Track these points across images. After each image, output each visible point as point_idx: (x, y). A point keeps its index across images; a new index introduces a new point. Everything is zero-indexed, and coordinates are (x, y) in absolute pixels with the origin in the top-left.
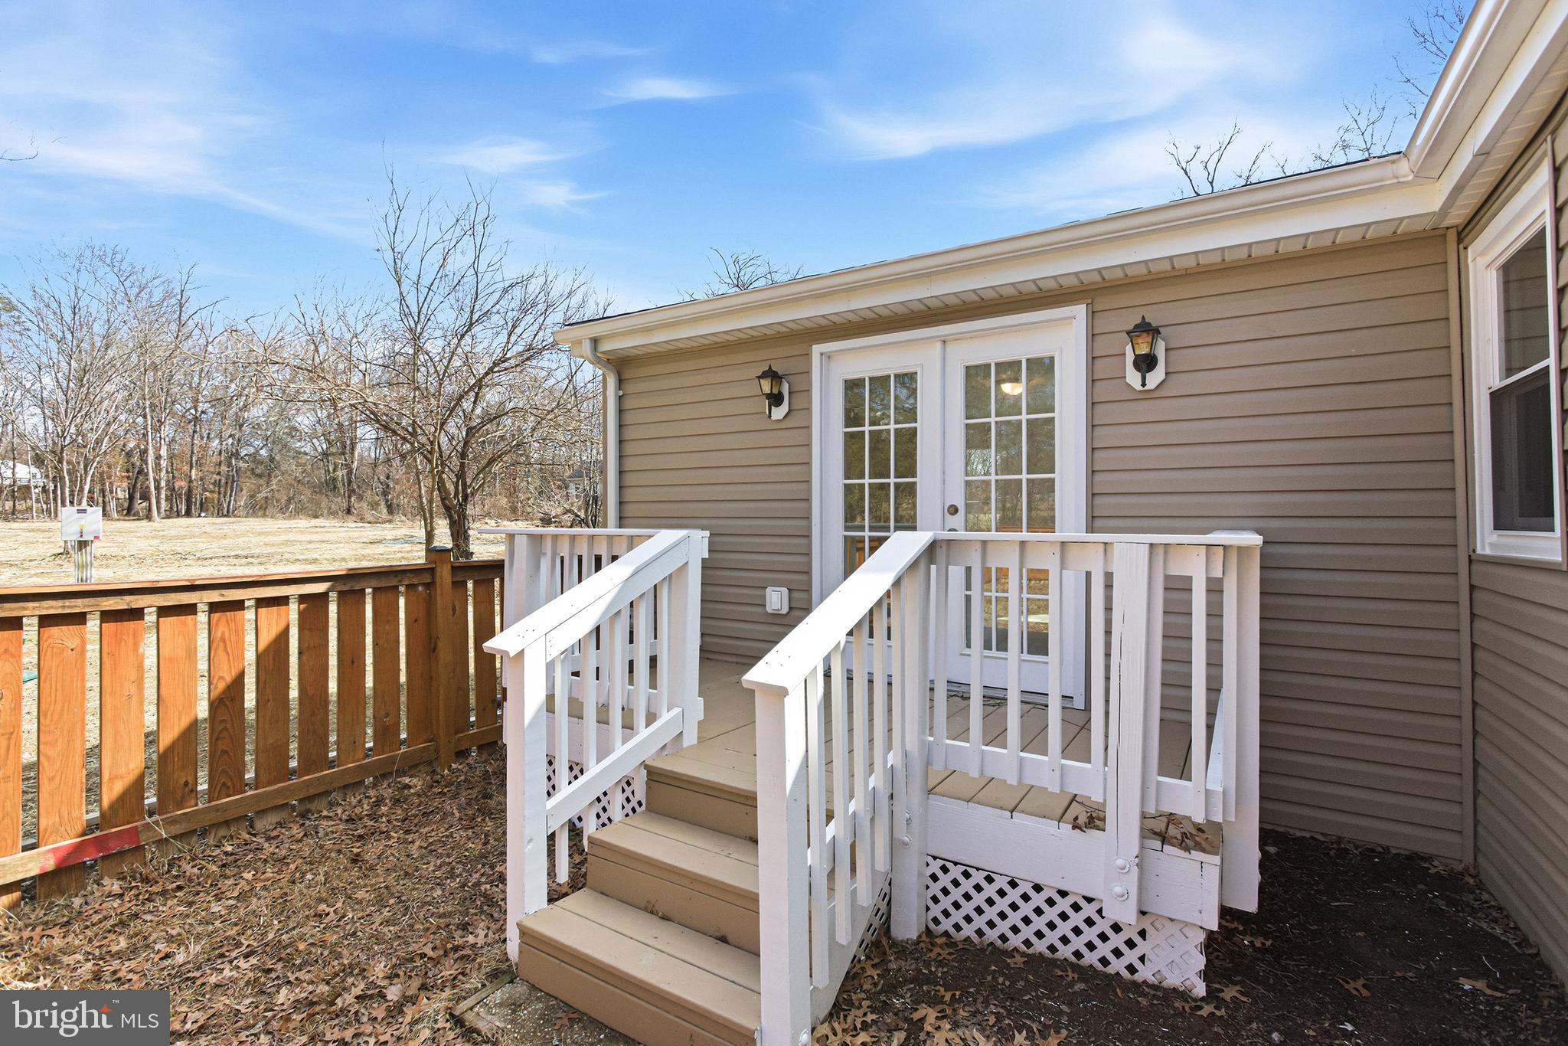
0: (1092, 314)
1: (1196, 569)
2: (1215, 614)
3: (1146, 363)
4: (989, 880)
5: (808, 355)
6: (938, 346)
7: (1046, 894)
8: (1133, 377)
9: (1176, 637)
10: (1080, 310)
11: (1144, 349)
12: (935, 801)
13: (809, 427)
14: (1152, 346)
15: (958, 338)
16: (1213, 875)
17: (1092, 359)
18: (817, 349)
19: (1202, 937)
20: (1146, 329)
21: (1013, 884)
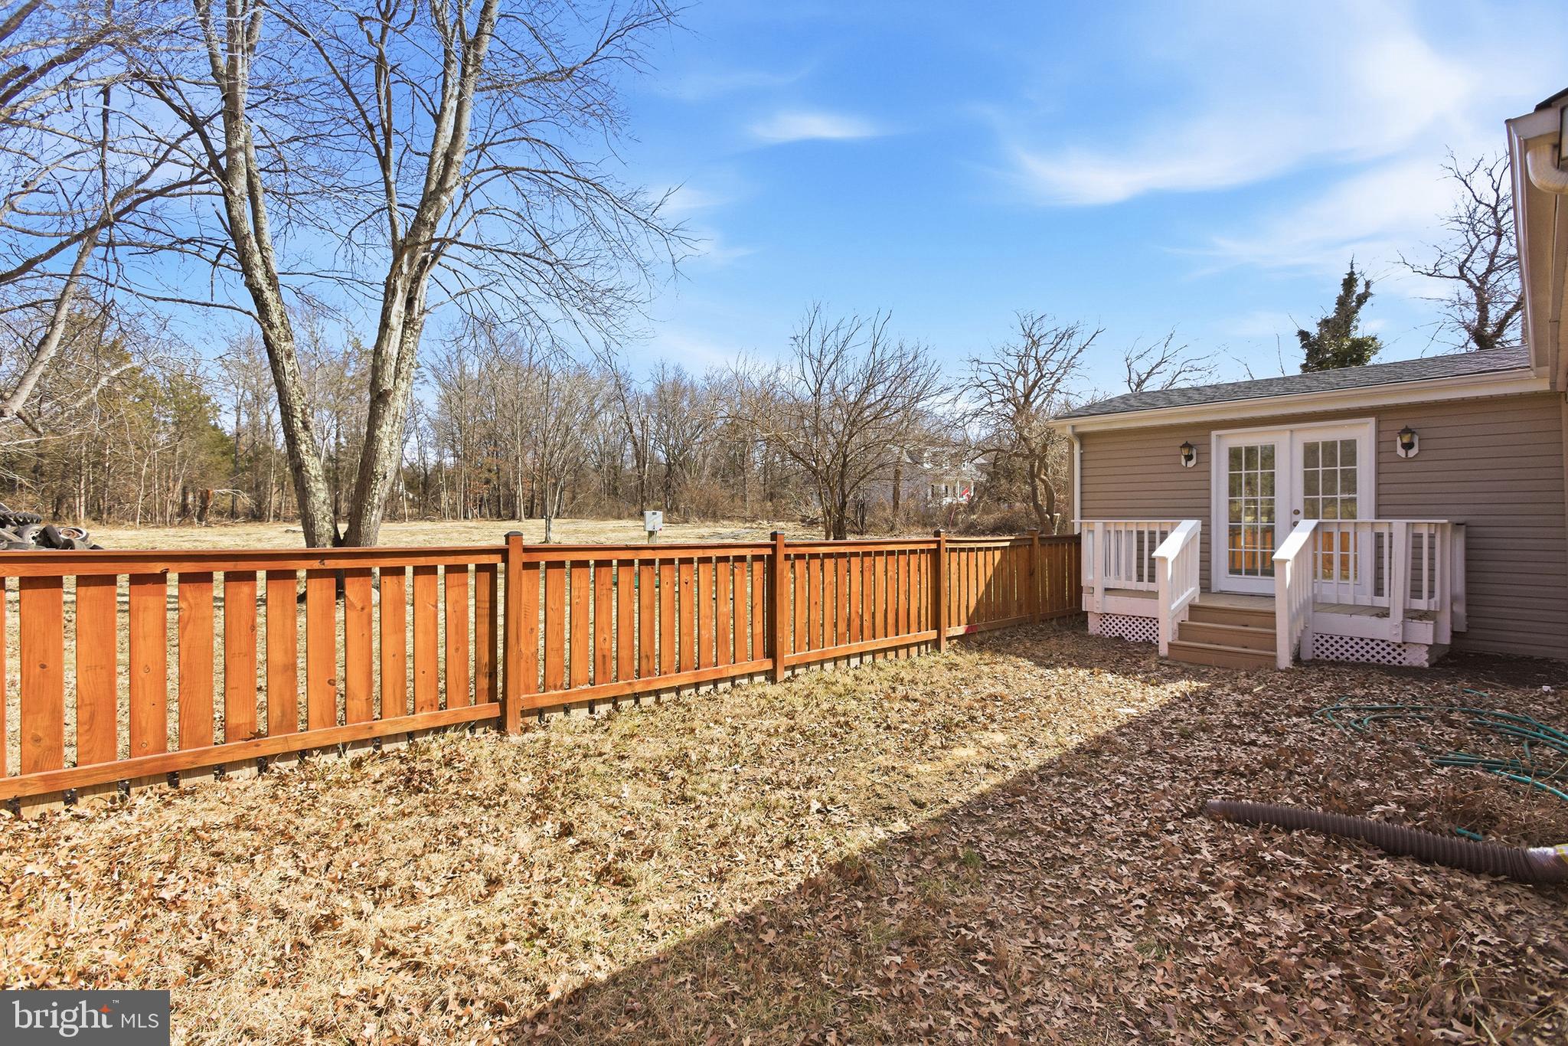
0: (1378, 423)
1: (1425, 531)
2: (1432, 548)
3: (1408, 446)
4: (1341, 639)
5: (1209, 435)
6: (1288, 434)
7: (1366, 641)
8: (1401, 452)
9: (1417, 557)
10: (1372, 421)
11: (1405, 440)
12: (1317, 614)
13: (1209, 471)
14: (1411, 438)
15: (1299, 430)
16: (1431, 628)
17: (1378, 443)
18: (1214, 433)
19: (1427, 648)
20: (1407, 431)
21: (1352, 639)
